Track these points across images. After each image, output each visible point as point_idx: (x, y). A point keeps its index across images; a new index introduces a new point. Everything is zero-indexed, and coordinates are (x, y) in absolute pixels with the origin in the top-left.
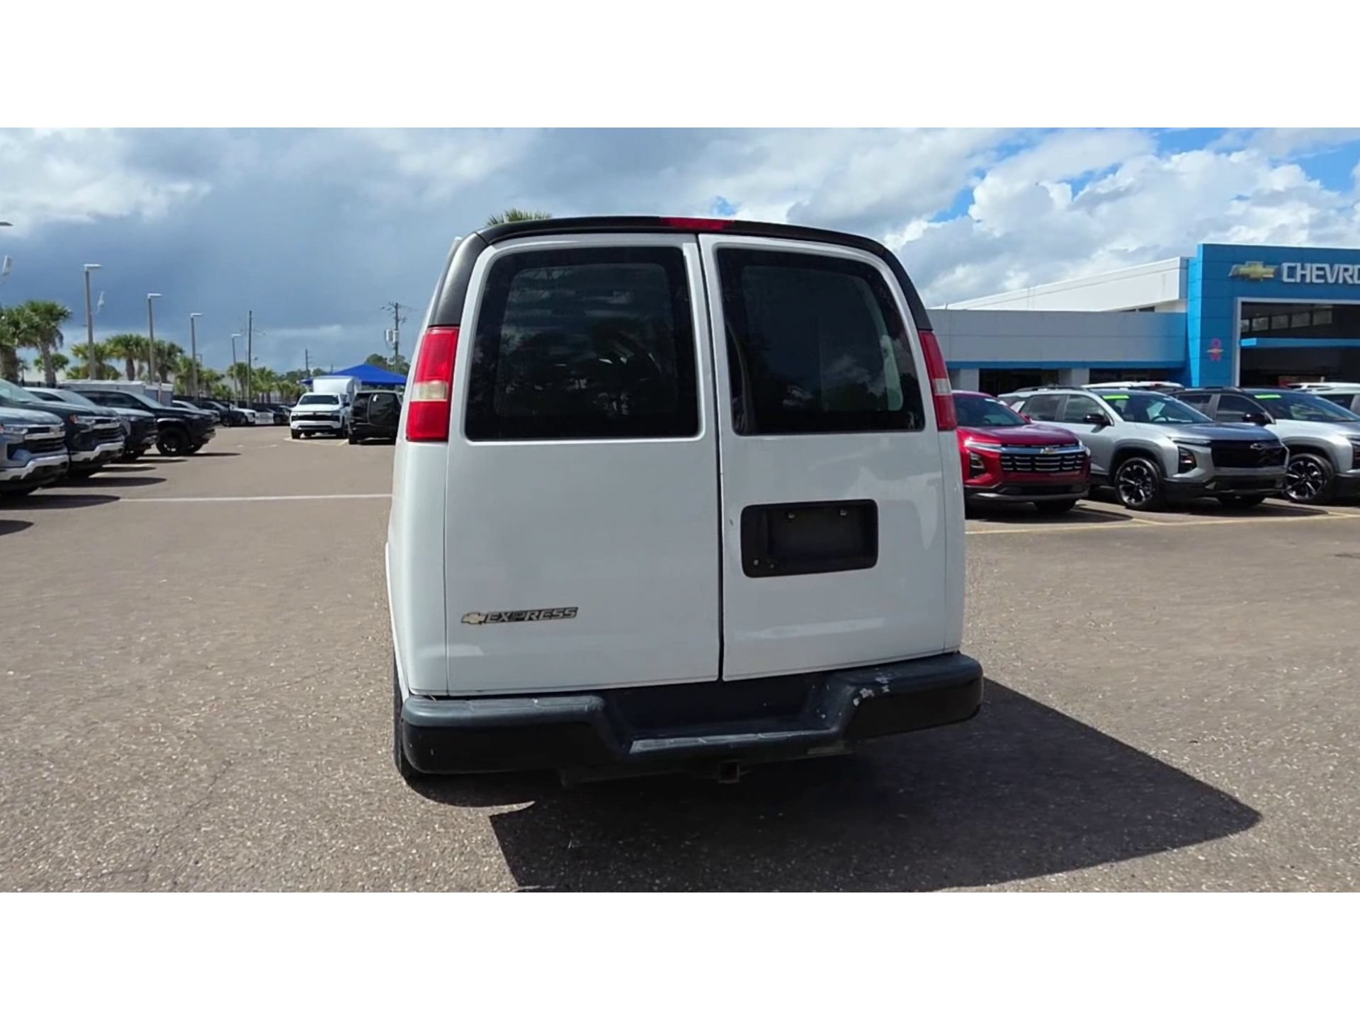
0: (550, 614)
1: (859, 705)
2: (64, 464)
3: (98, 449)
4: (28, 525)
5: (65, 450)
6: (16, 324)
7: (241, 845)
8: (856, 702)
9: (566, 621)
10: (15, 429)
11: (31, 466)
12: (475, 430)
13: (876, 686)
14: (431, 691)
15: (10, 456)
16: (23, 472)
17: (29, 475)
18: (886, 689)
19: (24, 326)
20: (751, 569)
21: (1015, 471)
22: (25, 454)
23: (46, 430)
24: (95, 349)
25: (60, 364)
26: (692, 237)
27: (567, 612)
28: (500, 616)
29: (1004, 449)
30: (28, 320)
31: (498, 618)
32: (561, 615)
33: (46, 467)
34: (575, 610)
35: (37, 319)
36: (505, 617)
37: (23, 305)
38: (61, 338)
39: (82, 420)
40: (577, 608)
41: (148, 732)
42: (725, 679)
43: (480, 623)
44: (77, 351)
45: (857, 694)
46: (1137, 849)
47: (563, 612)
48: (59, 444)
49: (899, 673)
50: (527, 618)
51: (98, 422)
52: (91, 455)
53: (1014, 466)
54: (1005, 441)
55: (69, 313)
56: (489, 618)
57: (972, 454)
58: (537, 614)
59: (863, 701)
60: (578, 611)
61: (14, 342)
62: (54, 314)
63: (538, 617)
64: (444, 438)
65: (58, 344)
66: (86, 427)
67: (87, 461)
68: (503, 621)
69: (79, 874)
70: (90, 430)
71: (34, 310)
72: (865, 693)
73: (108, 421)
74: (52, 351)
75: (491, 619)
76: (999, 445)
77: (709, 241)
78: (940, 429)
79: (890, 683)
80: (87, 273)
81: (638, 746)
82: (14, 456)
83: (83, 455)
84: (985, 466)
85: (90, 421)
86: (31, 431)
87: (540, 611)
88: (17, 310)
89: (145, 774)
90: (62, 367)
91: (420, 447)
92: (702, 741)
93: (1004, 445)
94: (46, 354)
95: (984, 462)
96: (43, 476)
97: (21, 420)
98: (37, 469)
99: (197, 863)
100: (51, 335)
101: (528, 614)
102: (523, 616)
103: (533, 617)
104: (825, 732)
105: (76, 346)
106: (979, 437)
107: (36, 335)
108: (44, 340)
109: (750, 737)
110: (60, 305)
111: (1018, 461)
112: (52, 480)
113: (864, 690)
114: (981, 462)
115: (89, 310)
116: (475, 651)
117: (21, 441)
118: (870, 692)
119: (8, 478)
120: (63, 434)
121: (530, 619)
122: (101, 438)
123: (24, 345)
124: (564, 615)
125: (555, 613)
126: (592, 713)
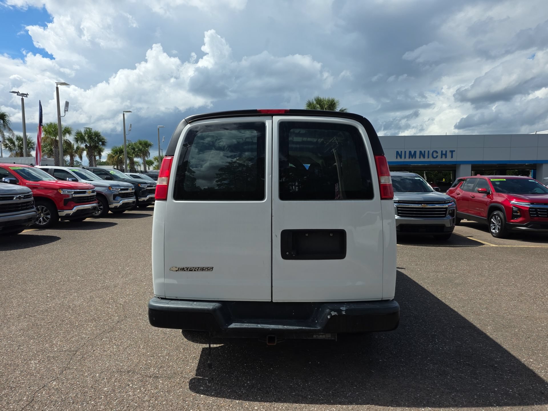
0: (203, 269)
1: (330, 318)
2: (134, 202)
3: (148, 197)
4: (116, 224)
5: (135, 197)
6: (134, 149)
7: (112, 347)
8: (329, 317)
9: (209, 272)
10: (116, 189)
11: (121, 202)
12: (177, 196)
13: (339, 311)
14: (160, 296)
15: (114, 199)
16: (118, 205)
17: (120, 206)
18: (344, 313)
19: (137, 150)
20: (285, 256)
21: (538, 216)
22: (119, 198)
23: (127, 189)
24: (161, 157)
25: (151, 164)
26: (271, 117)
27: (209, 269)
28: (184, 269)
29: (531, 205)
30: (138, 147)
31: (183, 269)
32: (207, 269)
33: (126, 203)
34: (212, 268)
35: (141, 147)
36: (185, 269)
37: (137, 142)
38: (149, 154)
39: (142, 186)
40: (213, 267)
41: (108, 303)
42: (274, 301)
43: (176, 271)
44: (156, 159)
45: (330, 314)
46: (477, 403)
47: (208, 269)
48: (133, 194)
49: (353, 307)
50: (193, 270)
51: (148, 186)
52: (145, 199)
53: (537, 214)
54: (532, 202)
55: (152, 144)
56: (179, 269)
57: (514, 208)
58: (197, 268)
59: (332, 317)
60: (213, 269)
61: (133, 156)
62: (147, 145)
63: (198, 270)
64: (165, 199)
65: (148, 157)
66: (144, 188)
67: (144, 201)
68: (185, 271)
69: (56, 350)
70: (145, 189)
71: (140, 144)
72: (333, 313)
73: (152, 186)
74: (146, 159)
75: (180, 270)
76: (529, 204)
77: (277, 119)
78: (382, 199)
79: (346, 311)
80: (159, 129)
81: (233, 326)
82: (115, 199)
83: (142, 199)
84: (521, 214)
85: (145, 186)
86: (122, 190)
87: (199, 268)
88: (135, 144)
89: (97, 318)
90: (152, 165)
91: (159, 202)
92: (259, 326)
93: (532, 204)
94: (144, 160)
95: (520, 212)
96: (126, 206)
97: (118, 186)
98: (123, 204)
99: (94, 351)
100: (146, 153)
101: (194, 268)
102: (192, 269)
103: (196, 270)
104: (315, 328)
105: (155, 157)
106: (518, 199)
107: (141, 153)
108: (143, 155)
109: (280, 327)
110: (149, 141)
111: (539, 211)
112: (130, 208)
113: (333, 312)
114: (518, 211)
115: (159, 144)
116: (174, 282)
117: (118, 193)
118: (336, 313)
119: (113, 207)
120: (134, 191)
121: (195, 270)
122: (150, 193)
123: (137, 157)
124: (208, 270)
125: (204, 269)
126: (214, 310)
